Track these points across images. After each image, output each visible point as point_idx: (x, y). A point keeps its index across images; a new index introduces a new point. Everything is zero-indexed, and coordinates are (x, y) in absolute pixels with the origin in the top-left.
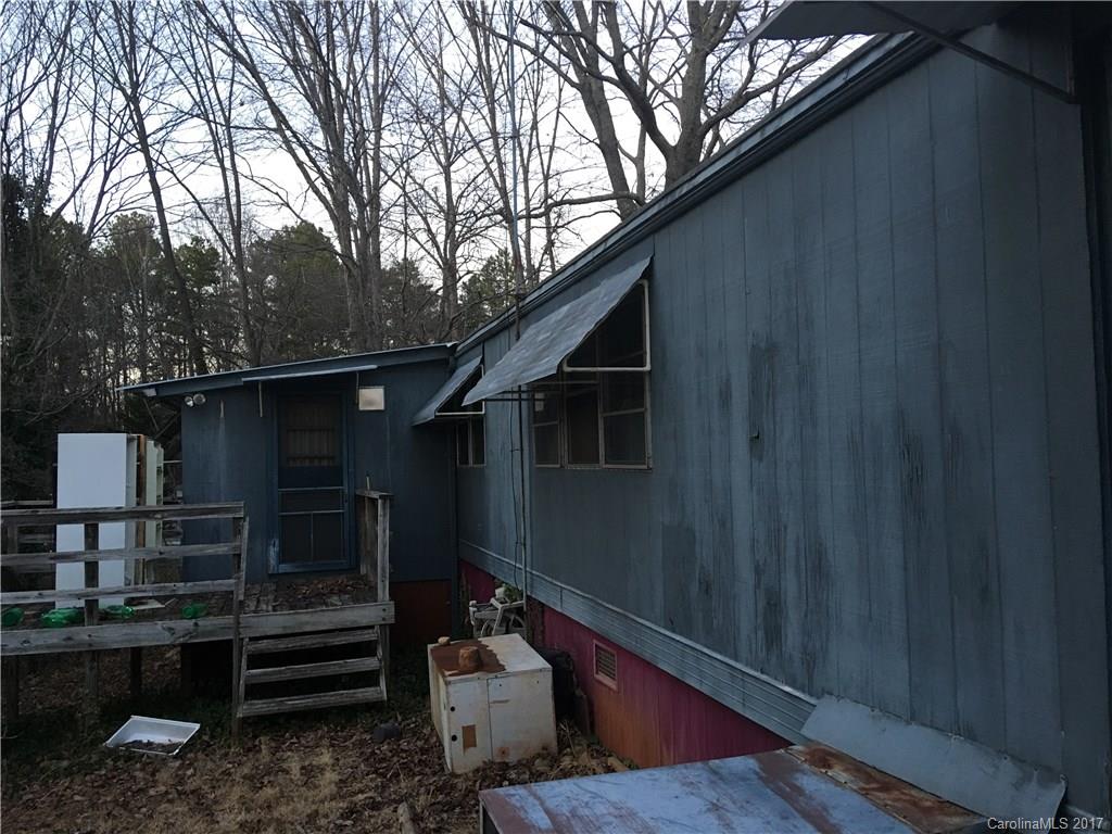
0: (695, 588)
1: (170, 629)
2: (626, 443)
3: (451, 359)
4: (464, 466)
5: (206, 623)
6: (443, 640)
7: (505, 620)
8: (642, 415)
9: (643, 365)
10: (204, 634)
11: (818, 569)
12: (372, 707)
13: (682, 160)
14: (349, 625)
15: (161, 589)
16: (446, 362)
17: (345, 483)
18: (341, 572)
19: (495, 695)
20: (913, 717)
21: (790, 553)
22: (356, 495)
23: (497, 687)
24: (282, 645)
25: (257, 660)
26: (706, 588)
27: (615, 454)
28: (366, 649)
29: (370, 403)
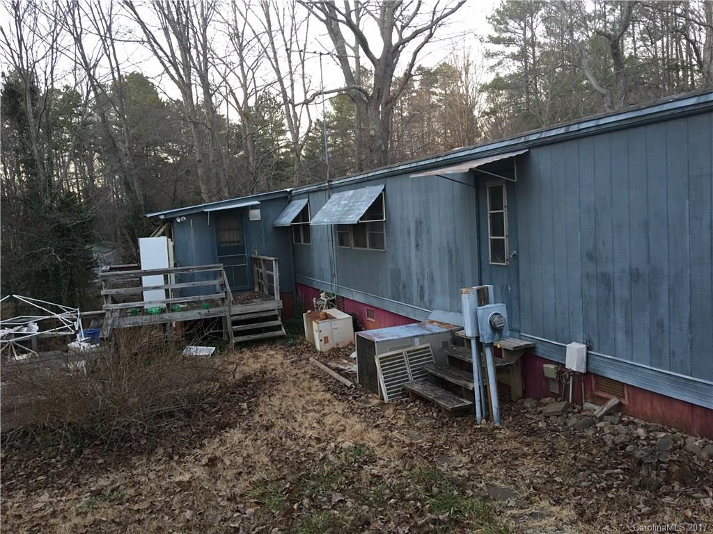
0: (401, 287)
1: (199, 313)
2: (377, 242)
3: (289, 196)
4: (299, 244)
5: (212, 310)
6: (309, 311)
7: (328, 304)
8: (383, 234)
9: (383, 219)
10: (212, 314)
11: (432, 280)
12: (281, 337)
13: (383, 67)
14: (265, 309)
15: (194, 298)
16: (287, 197)
17: (246, 251)
18: (247, 290)
19: (334, 327)
20: (451, 311)
21: (426, 275)
22: (251, 258)
23: (335, 324)
24: (243, 317)
25: (234, 323)
26: (404, 287)
27: (373, 245)
28: (274, 318)
29: (256, 217)
